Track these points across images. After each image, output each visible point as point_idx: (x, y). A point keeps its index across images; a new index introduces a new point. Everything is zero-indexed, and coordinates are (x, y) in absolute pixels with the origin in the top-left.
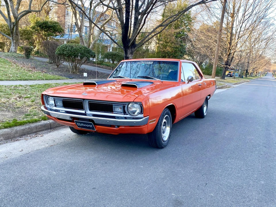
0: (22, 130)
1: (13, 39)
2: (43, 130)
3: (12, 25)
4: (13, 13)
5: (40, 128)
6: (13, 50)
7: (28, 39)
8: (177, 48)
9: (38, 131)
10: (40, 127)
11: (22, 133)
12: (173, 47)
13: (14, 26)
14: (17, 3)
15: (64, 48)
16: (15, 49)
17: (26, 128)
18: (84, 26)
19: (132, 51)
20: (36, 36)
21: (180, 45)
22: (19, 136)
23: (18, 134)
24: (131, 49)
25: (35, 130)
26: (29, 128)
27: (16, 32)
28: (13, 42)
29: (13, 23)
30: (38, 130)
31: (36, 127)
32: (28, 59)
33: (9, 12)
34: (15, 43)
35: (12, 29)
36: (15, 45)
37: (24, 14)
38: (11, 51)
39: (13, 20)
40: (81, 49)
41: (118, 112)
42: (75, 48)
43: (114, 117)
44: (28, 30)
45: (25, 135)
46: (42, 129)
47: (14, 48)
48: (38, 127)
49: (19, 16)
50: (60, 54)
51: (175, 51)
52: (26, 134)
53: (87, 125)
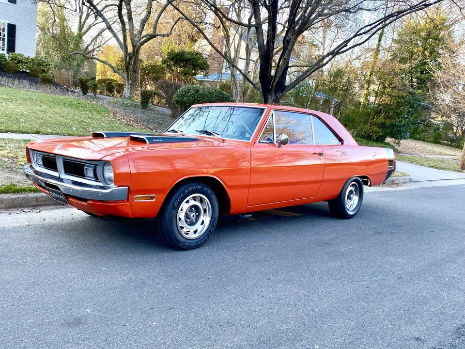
0: (11, 199)
1: (128, 79)
2: (49, 205)
3: (128, 57)
4: (131, 39)
5: (43, 201)
6: (127, 95)
7: (156, 79)
8: (403, 97)
9: (39, 205)
10: (43, 199)
11: (11, 204)
12: (394, 96)
13: (131, 58)
14: (141, 24)
15: (185, 91)
16: (131, 93)
17: (19, 198)
18: (240, 58)
19: (277, 97)
20: (170, 75)
21: (410, 93)
22: (6, 208)
23: (4, 204)
24: (275, 94)
25: (34, 203)
26: (24, 198)
27: (134, 68)
28: (128, 83)
29: (130, 54)
30: (39, 203)
31: (37, 199)
32: (145, 108)
33: (126, 38)
34: (131, 84)
35: (128, 63)
36: (131, 88)
37: (145, 40)
38: (125, 97)
39: (130, 49)
40: (211, 94)
41: (90, 177)
42: (201, 92)
44: (157, 66)
45: (15, 207)
46: (47, 203)
47: (129, 91)
48: (41, 199)
49: (138, 44)
50: (177, 102)
51: (398, 103)
52: (17, 207)
53: (59, 196)
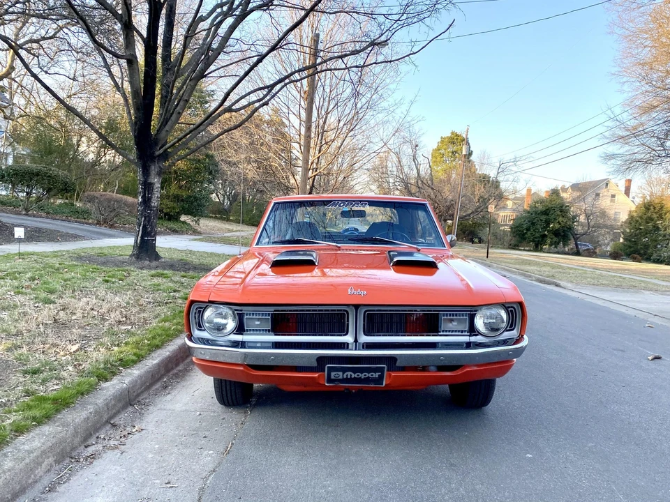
0: (85, 420)
2: (119, 412)
5: (113, 407)
8: (199, 161)
9: (110, 418)
10: (113, 402)
11: (86, 431)
12: (190, 160)
17: (91, 413)
21: (207, 155)
22: (82, 442)
23: (79, 436)
25: (106, 417)
26: (96, 412)
30: (110, 413)
31: (107, 405)
41: (453, 331)
43: (433, 345)
46: (117, 409)
48: (111, 405)
51: (195, 168)
53: (363, 376)
